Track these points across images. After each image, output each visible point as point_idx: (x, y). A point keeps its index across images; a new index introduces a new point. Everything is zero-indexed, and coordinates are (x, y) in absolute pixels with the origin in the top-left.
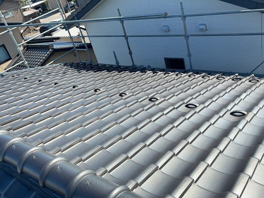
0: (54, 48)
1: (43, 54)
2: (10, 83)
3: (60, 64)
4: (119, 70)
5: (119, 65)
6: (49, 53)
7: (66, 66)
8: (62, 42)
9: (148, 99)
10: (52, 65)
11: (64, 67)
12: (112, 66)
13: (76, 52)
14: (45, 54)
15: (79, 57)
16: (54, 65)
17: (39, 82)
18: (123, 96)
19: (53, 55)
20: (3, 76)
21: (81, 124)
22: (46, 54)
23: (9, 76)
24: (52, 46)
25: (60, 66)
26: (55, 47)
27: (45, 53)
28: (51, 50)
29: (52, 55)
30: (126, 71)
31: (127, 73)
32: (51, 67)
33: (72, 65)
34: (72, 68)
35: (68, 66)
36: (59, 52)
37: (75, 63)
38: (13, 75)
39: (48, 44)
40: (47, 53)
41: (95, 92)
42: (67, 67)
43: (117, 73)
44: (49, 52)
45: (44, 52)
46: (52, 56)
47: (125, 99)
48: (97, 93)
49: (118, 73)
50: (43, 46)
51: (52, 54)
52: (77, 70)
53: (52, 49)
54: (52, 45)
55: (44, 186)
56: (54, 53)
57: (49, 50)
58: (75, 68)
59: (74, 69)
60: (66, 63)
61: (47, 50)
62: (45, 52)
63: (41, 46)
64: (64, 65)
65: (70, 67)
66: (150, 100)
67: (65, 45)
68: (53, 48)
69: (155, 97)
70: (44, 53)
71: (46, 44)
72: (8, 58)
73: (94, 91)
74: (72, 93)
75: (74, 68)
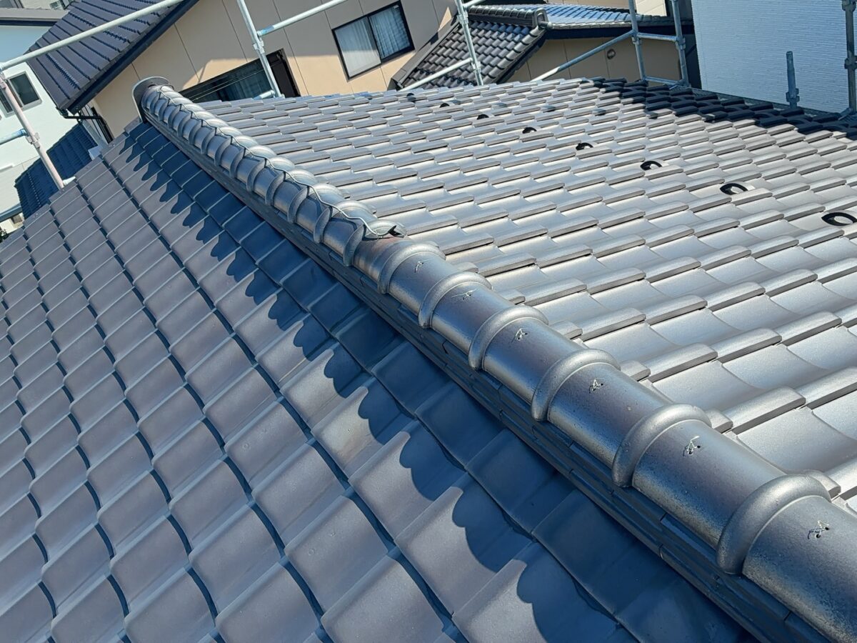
0: (549, 24)
1: (509, 42)
2: (439, 126)
3: (580, 80)
4: (802, 123)
5: (799, 104)
6: (528, 40)
7: (603, 90)
8: (571, 6)
9: (822, 215)
10: (557, 81)
11: (598, 91)
12: (769, 106)
13: (636, 44)
14: (516, 43)
15: (642, 64)
16: (563, 82)
17: (478, 119)
18: (732, 193)
19: (540, 46)
20: (414, 100)
21: (588, 248)
22: (520, 44)
23: (432, 102)
24: (543, 17)
25: (583, 88)
26: (552, 21)
27: (517, 38)
28: (537, 32)
29: (537, 47)
30: (832, 129)
31: (838, 138)
32: (553, 88)
33: (623, 89)
34: (626, 97)
35: (609, 89)
36: (561, 40)
37: (629, 82)
38: (444, 101)
39: (530, 11)
40: (524, 40)
41: (642, 170)
42: (607, 92)
43: (794, 134)
44: (528, 36)
45: (513, 37)
46: (536, 51)
47: (738, 203)
48: (648, 173)
49: (801, 135)
50: (513, 14)
51: (539, 43)
52: (644, 108)
53: (540, 29)
54: (543, 15)
55: (629, 486)
56: (546, 40)
57: (531, 29)
58: (637, 98)
59: (634, 103)
60: (602, 81)
61: (524, 31)
62: (516, 34)
63: (506, 13)
64: (595, 86)
65: (617, 93)
66: (829, 219)
67: (583, 17)
68: (546, 25)
69: (849, 211)
70: (513, 40)
71: (522, 10)
72: (404, 44)
73: (642, 166)
74: (574, 164)
75: (631, 99)
